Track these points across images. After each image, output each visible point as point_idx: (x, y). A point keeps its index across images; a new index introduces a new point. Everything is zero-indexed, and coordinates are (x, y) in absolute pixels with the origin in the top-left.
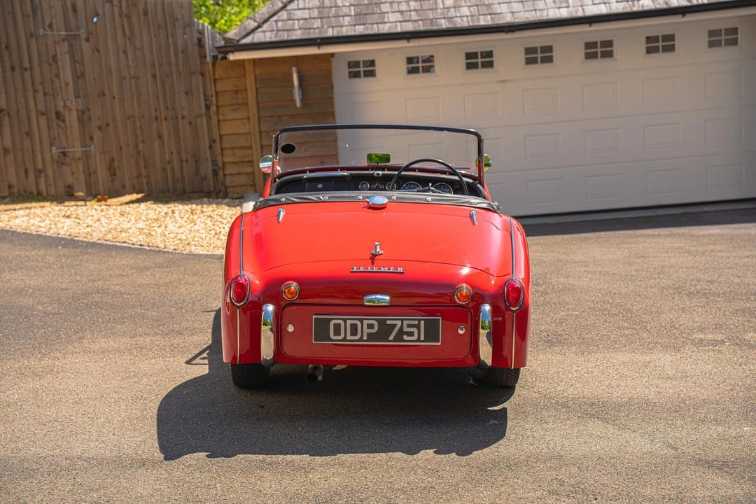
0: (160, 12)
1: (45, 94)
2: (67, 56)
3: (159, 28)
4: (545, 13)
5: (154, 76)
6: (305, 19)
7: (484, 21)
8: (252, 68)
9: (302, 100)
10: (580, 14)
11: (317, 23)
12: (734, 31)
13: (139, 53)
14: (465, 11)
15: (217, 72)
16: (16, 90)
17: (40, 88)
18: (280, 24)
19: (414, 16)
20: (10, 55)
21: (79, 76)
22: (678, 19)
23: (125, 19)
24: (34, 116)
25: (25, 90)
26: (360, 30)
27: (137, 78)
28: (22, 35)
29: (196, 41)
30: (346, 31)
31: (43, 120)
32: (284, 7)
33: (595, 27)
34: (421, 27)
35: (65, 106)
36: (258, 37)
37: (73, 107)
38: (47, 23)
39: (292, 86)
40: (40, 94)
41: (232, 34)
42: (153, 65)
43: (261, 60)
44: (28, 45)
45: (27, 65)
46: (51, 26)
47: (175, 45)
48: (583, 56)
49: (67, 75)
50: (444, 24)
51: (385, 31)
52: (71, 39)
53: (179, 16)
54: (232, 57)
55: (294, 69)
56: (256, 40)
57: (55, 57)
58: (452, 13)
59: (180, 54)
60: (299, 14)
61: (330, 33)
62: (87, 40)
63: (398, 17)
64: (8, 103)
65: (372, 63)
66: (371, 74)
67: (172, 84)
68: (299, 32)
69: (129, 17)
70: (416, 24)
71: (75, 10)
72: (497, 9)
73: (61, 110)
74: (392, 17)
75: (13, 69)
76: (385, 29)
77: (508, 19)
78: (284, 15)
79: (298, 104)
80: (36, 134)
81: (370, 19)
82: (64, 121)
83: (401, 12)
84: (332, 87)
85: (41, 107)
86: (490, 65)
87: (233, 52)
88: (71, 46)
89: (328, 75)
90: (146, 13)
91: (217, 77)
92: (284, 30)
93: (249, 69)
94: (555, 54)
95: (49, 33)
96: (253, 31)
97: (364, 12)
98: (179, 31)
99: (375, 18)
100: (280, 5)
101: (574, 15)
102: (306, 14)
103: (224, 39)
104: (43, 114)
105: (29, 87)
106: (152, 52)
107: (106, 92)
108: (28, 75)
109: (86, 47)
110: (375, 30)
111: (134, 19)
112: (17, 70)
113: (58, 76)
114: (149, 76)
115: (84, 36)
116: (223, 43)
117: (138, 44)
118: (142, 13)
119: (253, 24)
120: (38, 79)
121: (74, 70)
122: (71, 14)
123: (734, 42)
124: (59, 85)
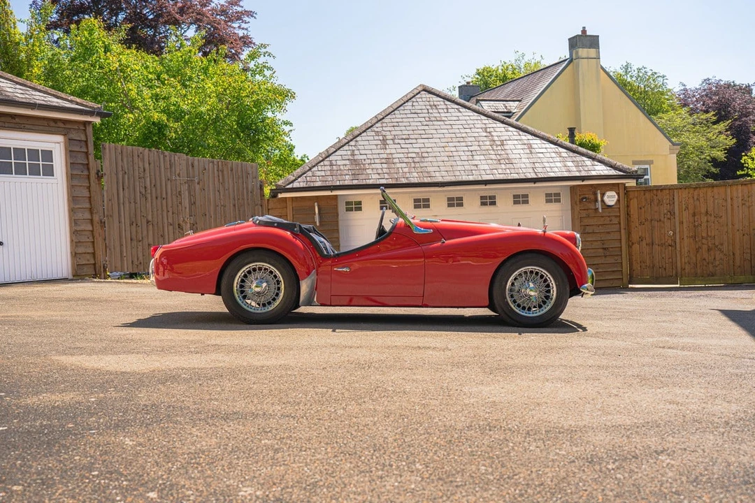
0: (239, 169)
1: (173, 214)
2: (187, 193)
3: (239, 178)
4: (460, 177)
5: (234, 206)
6: (322, 176)
7: (426, 180)
8: (291, 203)
9: (320, 222)
10: (480, 179)
11: (330, 178)
12: (558, 195)
13: (227, 192)
14: (415, 174)
15: (270, 205)
16: (157, 210)
17: (170, 209)
18: (308, 178)
19: (386, 176)
20: (156, 190)
21: (192, 204)
22: (532, 185)
23: (220, 173)
24: (166, 225)
25: (162, 211)
26: (355, 182)
27: (225, 206)
28: (163, 179)
29: (259, 186)
30: (347, 183)
31: (171, 228)
32: (310, 169)
33: (488, 187)
34: (390, 182)
35: (184, 220)
36: (296, 185)
37: (188, 222)
38: (177, 172)
39: (315, 214)
40: (170, 213)
41: (280, 183)
42: (234, 199)
43: (296, 198)
44: (166, 185)
45: (164, 196)
46: (179, 175)
47: (247, 189)
48: (480, 204)
49: (186, 203)
50: (404, 181)
51: (371, 183)
52: (190, 182)
53: (250, 172)
54: (280, 196)
55: (316, 204)
56: (294, 186)
57: (180, 192)
58: (408, 175)
59: (250, 194)
60: (319, 173)
61: (338, 183)
62: (198, 183)
63: (378, 176)
64: (152, 218)
65: (360, 203)
66: (360, 209)
67: (245, 211)
68: (320, 183)
69: (222, 171)
70: (388, 180)
71: (193, 167)
72: (433, 174)
73: (181, 222)
74: (374, 176)
75: (157, 198)
76: (371, 182)
77: (440, 180)
78: (310, 173)
79: (318, 225)
80: (167, 237)
81: (361, 177)
82: (183, 230)
83: (379, 174)
84: (338, 215)
85: (170, 221)
86: (428, 206)
87: (281, 193)
88: (189, 186)
89: (336, 207)
90: (232, 170)
91: (270, 208)
92: (310, 182)
93: (289, 203)
94: (464, 201)
95: (178, 178)
96: (293, 182)
97: (357, 173)
98: (250, 180)
99: (363, 177)
100: (308, 168)
101: (477, 179)
102: (323, 173)
103: (276, 185)
104: (171, 225)
105: (165, 208)
106: (234, 191)
107: (207, 213)
108: (164, 202)
109: (197, 187)
110: (364, 182)
111: (225, 172)
112: (159, 198)
113: (181, 203)
114: (231, 205)
115: (196, 181)
116: (275, 188)
117: (227, 188)
118: (229, 169)
119: (293, 178)
120: (170, 205)
121: (190, 200)
122: (191, 167)
123: (559, 201)
124: (180, 208)
